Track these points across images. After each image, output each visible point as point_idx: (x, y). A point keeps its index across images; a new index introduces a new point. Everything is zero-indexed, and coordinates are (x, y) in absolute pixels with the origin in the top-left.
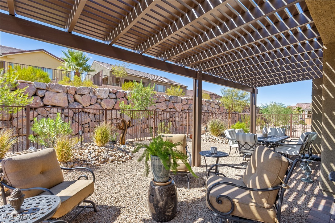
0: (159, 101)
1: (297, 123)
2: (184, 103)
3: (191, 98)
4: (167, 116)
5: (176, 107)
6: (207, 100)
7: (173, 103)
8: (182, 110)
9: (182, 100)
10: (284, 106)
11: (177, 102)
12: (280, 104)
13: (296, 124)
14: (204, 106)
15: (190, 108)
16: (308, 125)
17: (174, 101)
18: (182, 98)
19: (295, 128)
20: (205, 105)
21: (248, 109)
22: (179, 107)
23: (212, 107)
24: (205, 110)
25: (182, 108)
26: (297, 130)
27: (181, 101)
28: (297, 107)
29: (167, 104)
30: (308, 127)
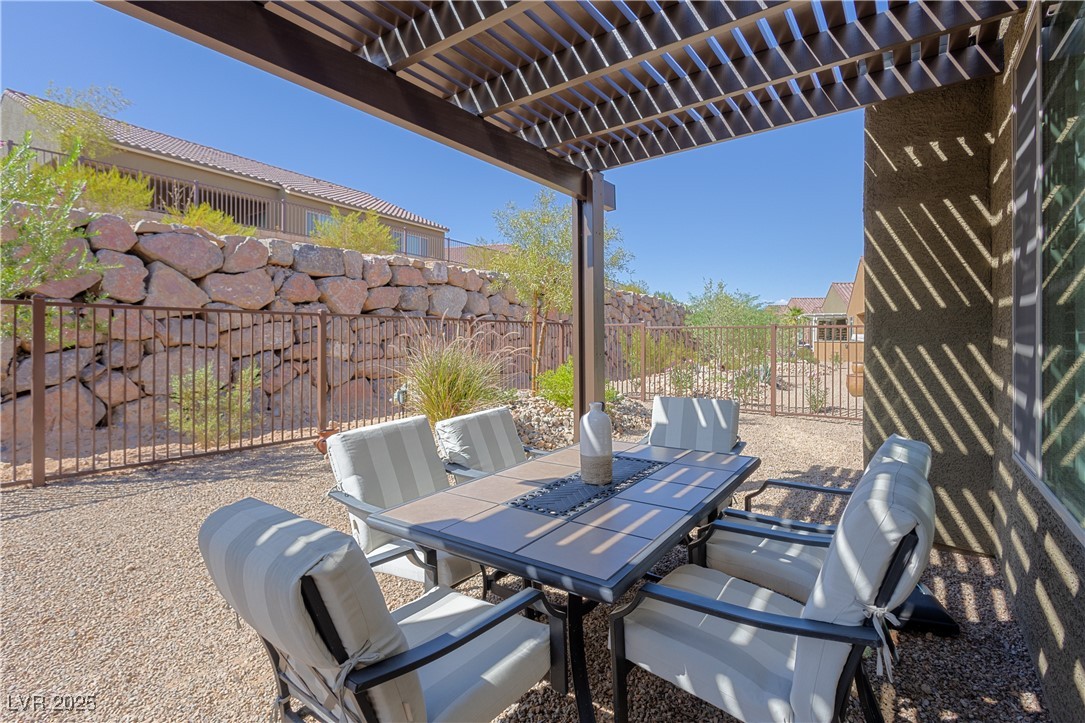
0: (231, 266)
1: (791, 358)
2: (376, 280)
3: (412, 260)
4: (279, 336)
5: (334, 298)
6: (487, 272)
7: (314, 278)
8: (365, 312)
9: (365, 265)
10: (755, 302)
11: (341, 272)
12: (747, 296)
13: (788, 361)
14: (477, 296)
15: (406, 301)
16: (822, 363)
17: (323, 270)
18: (368, 258)
19: (786, 373)
20: (479, 292)
21: (649, 312)
22: (345, 296)
23: (512, 300)
24: (478, 312)
25: (362, 301)
26: (793, 381)
27: (359, 271)
28: (791, 307)
29: (279, 281)
30: (821, 370)
